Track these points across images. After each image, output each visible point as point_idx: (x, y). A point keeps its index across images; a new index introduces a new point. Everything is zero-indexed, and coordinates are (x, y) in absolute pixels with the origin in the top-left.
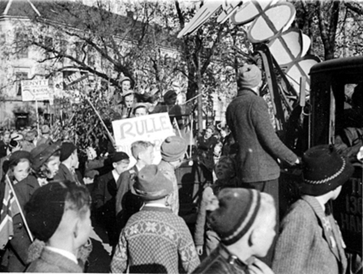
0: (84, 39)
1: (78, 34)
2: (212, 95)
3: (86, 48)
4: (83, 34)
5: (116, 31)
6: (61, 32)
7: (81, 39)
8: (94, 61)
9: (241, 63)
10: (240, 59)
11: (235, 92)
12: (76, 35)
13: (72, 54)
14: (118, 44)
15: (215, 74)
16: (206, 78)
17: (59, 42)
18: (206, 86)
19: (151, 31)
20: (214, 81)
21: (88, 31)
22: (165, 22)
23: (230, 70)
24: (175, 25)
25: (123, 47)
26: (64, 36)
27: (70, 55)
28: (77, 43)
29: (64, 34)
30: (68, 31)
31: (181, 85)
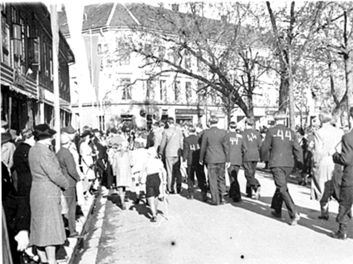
0: (180, 44)
1: (174, 40)
2: (304, 91)
3: (182, 52)
4: (178, 39)
5: (210, 34)
6: (158, 38)
7: (177, 43)
8: (190, 64)
9: (334, 57)
10: (333, 54)
11: (328, 87)
12: (172, 40)
13: (169, 58)
14: (211, 46)
15: (307, 71)
16: (299, 75)
17: (158, 47)
18: (299, 83)
19: (243, 32)
20: (307, 77)
21: (183, 36)
22: (257, 22)
23: (323, 66)
24: (267, 25)
25: (217, 49)
26: (161, 42)
28: (173, 48)
29: (162, 40)
30: (164, 37)
31: (274, 82)
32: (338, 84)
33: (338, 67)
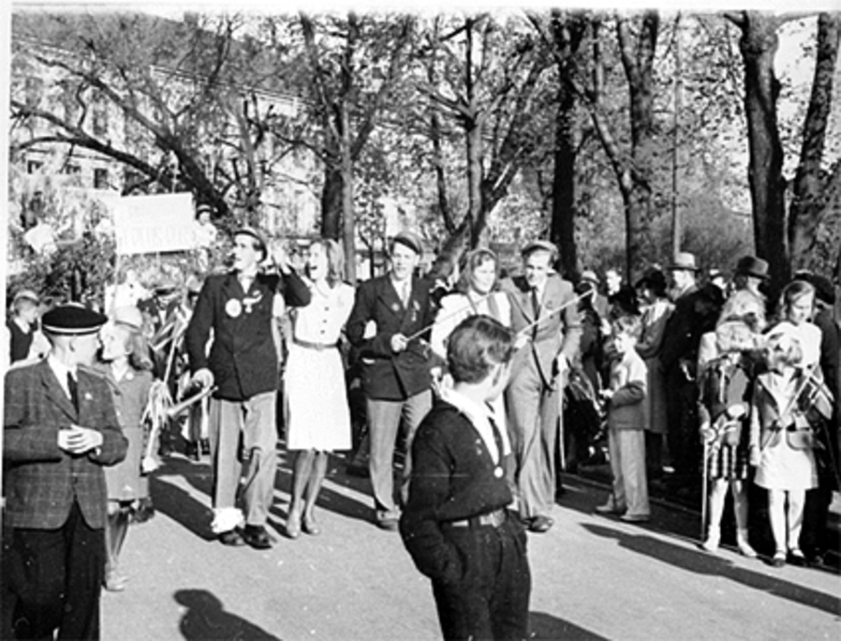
0: (80, 74)
1: (65, 62)
2: (381, 200)
3: (87, 94)
4: (77, 63)
5: (156, 55)
6: (25, 56)
7: (73, 73)
8: (106, 125)
9: (447, 125)
10: (444, 119)
11: (434, 193)
12: (61, 65)
13: (53, 109)
14: (160, 84)
15: (386, 153)
16: (367, 163)
17: (23, 80)
18: (367, 181)
19: (238, 53)
20: (385, 168)
21: (89, 54)
22: (269, 33)
23: (423, 143)
24: (293, 41)
25: (174, 92)
26: (32, 68)
27: (49, 110)
28: (63, 83)
29: (34, 62)
30: (41, 55)
31: (310, 179)
32: (455, 187)
33: (455, 147)
